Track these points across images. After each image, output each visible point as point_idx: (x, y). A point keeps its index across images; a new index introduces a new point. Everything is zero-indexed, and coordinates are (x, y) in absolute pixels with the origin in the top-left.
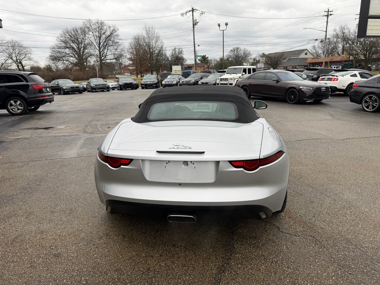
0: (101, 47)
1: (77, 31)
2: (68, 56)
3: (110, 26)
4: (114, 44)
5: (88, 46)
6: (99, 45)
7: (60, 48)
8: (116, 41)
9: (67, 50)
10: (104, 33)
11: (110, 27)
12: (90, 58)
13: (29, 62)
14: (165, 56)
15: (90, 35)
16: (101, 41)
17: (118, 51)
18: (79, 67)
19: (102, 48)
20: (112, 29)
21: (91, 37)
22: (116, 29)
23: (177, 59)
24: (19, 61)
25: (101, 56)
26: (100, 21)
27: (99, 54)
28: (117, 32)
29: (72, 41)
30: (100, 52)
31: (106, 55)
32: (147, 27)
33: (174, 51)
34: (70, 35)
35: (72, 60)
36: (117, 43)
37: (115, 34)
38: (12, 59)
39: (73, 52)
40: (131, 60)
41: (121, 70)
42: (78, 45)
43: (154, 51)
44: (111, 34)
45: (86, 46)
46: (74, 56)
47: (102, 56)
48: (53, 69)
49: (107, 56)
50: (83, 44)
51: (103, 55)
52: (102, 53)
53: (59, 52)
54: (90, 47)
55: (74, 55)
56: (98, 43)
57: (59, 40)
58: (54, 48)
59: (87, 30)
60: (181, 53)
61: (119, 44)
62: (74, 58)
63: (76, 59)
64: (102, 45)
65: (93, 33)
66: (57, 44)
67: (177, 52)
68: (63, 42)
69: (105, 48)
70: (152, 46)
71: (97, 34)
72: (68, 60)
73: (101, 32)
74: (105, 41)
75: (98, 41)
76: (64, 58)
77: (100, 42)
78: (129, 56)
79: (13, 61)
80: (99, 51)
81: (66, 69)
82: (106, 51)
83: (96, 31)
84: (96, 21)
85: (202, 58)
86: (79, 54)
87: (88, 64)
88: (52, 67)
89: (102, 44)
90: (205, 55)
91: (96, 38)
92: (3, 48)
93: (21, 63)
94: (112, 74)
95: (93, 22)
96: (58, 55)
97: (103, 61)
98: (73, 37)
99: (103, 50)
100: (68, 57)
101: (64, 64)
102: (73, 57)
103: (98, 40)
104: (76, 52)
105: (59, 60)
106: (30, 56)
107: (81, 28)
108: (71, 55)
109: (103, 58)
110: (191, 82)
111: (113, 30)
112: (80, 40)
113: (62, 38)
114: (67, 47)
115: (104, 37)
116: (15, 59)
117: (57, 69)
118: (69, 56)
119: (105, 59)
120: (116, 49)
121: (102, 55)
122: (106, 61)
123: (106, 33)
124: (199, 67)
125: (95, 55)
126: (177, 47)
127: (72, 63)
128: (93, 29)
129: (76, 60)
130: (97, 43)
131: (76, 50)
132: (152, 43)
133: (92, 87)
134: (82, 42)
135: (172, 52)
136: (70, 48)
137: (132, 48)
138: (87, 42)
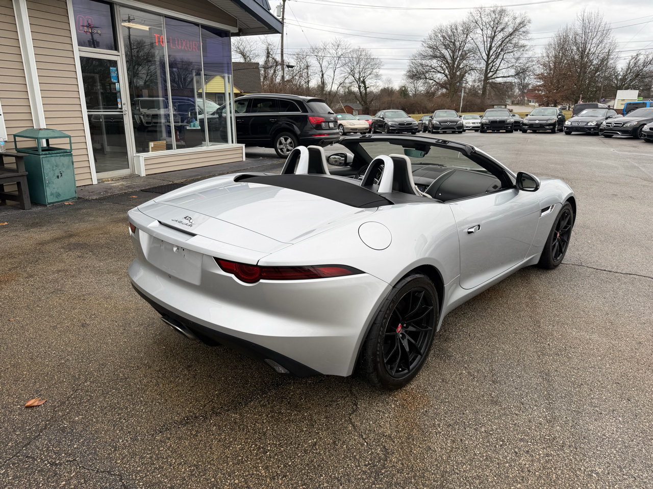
0: (492, 55)
1: (456, 29)
2: (434, 72)
3: (516, 16)
4: (516, 49)
5: (469, 54)
6: (489, 52)
7: (424, 57)
8: (522, 42)
9: (435, 61)
10: (503, 30)
11: (516, 18)
12: (469, 74)
13: (376, 81)
14: (614, 70)
15: (477, 35)
16: (493, 45)
17: (521, 61)
18: (447, 89)
19: (493, 57)
20: (518, 21)
21: (477, 39)
22: (526, 21)
23: (637, 75)
24: (362, 79)
25: (488, 71)
26: (499, 9)
27: (484, 68)
28: (526, 26)
29: (445, 45)
30: (487, 65)
31: (497, 70)
32: (586, 14)
33: (634, 60)
34: (444, 37)
35: (439, 79)
36: (522, 46)
37: (523, 29)
38: (353, 77)
39: (442, 65)
40: (540, 78)
41: (524, 97)
42: (453, 52)
43: (591, 61)
44: (514, 31)
45: (466, 54)
46: (443, 72)
47: (490, 71)
48: (410, 92)
49: (498, 71)
50: (462, 50)
51: (492, 70)
52: (491, 65)
53: (422, 65)
54: (473, 55)
55: (443, 70)
56: (488, 48)
57: (425, 45)
58: (415, 58)
59: (473, 25)
60: (650, 63)
61: (526, 49)
62: (443, 75)
63: (446, 76)
64: (494, 52)
65: (482, 30)
66: (421, 52)
67: (641, 61)
68: (431, 48)
69: (497, 57)
70: (590, 50)
71: (489, 32)
72: (432, 78)
73: (497, 28)
74: (501, 44)
75: (489, 45)
76: (427, 75)
77: (491, 46)
78: (538, 72)
79: (355, 79)
80: (485, 63)
81: (427, 94)
82: (499, 60)
83: (488, 26)
84: (492, 9)
86: (451, 68)
87: (464, 85)
88: (409, 89)
89: (494, 49)
92: (345, 60)
93: (364, 82)
94: (500, 104)
95: (487, 11)
96: (420, 69)
97: (490, 81)
98: (448, 38)
99: (492, 61)
100: (433, 73)
101: (426, 84)
102: (441, 73)
103: (489, 43)
104: (449, 64)
105: (419, 78)
106: (378, 71)
107: (464, 23)
108: (439, 69)
109: (489, 75)
111: (520, 24)
112: (457, 44)
113: (430, 42)
114: (435, 57)
115: (500, 36)
116: (357, 76)
117: (415, 92)
118: (435, 71)
119: (493, 77)
120: (518, 59)
121: (491, 69)
122: (493, 80)
123: (505, 30)
125: (479, 69)
126: (643, 52)
127: (437, 83)
128: (484, 24)
129: (445, 78)
130: (486, 48)
131: (447, 62)
132: (589, 45)
133: (433, 125)
134: (460, 47)
135: (628, 62)
136: (440, 57)
137: (548, 57)
138: (468, 46)
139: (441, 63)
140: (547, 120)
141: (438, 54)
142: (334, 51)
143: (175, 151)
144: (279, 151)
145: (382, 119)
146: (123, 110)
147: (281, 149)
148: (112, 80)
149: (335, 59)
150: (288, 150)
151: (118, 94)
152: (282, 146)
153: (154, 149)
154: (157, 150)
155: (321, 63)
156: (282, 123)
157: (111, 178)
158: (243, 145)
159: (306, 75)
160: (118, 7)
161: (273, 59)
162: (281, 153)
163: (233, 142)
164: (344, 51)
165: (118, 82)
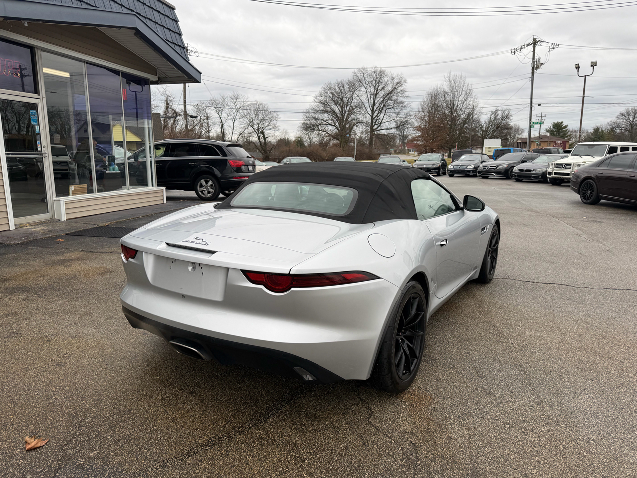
0: (376, 110)
1: (344, 87)
2: (326, 124)
3: (394, 77)
4: (396, 105)
5: (356, 109)
6: (373, 107)
7: (316, 112)
8: (400, 99)
9: (326, 115)
10: (383, 88)
11: (394, 78)
12: (357, 127)
13: (274, 132)
14: (478, 123)
15: (362, 92)
16: (376, 101)
17: (400, 115)
18: (338, 140)
19: (377, 112)
20: (396, 81)
21: (362, 95)
22: (402, 81)
23: (497, 128)
24: (260, 130)
26: (379, 70)
27: (370, 121)
28: (403, 85)
29: (334, 101)
30: (372, 119)
31: (381, 123)
32: (451, 76)
33: (493, 115)
34: (332, 93)
35: (331, 131)
36: (402, 102)
37: (400, 88)
38: (253, 128)
39: (333, 119)
40: (418, 130)
41: (404, 147)
42: (342, 107)
43: (459, 115)
44: (393, 90)
45: (353, 109)
46: (334, 125)
47: (375, 124)
48: (305, 143)
49: (382, 125)
50: (349, 106)
51: (377, 123)
52: (376, 119)
53: (314, 118)
54: (359, 110)
55: (334, 123)
56: (372, 103)
57: (316, 100)
58: (308, 112)
59: (357, 84)
60: (506, 117)
61: (404, 105)
62: (335, 127)
63: (337, 128)
64: (377, 108)
65: (366, 88)
66: (314, 107)
67: (499, 116)
68: (322, 103)
69: (380, 112)
70: (457, 106)
71: (372, 90)
72: (324, 130)
73: (378, 87)
74: (383, 100)
75: (372, 101)
76: (320, 128)
77: (374, 102)
78: (416, 125)
79: (254, 130)
80: (370, 117)
81: (323, 145)
82: (382, 115)
83: (370, 85)
84: (373, 70)
86: (341, 121)
87: (353, 136)
88: (304, 140)
89: (377, 105)
90: (562, 123)
91: (369, 96)
92: (243, 113)
93: (263, 133)
94: (386, 153)
95: (369, 72)
96: (313, 122)
97: (375, 133)
98: (336, 95)
99: (377, 115)
100: (325, 126)
101: (321, 135)
102: (332, 125)
103: (372, 99)
104: (338, 118)
105: (313, 130)
106: (275, 123)
107: (350, 82)
108: (330, 122)
111: (398, 83)
112: (345, 100)
113: (321, 98)
114: (326, 111)
115: (381, 94)
116: (256, 127)
117: (310, 143)
121: (375, 122)
122: (379, 132)
123: (385, 88)
125: (365, 122)
126: (500, 108)
127: (330, 135)
128: (367, 83)
129: (336, 130)
130: (370, 104)
131: (337, 116)
132: (457, 102)
134: (348, 103)
135: (489, 116)
136: (330, 112)
137: (423, 111)
138: (355, 102)
139: (332, 117)
140: (433, 165)
141: (329, 109)
142: (232, 104)
143: (96, 195)
144: (200, 193)
146: (43, 153)
147: (201, 192)
148: (32, 123)
149: (234, 112)
150: (209, 192)
151: (38, 137)
152: (202, 189)
153: (75, 193)
154: (78, 194)
155: (220, 114)
156: (202, 166)
157: (29, 223)
158: (164, 188)
159: (206, 125)
160: (39, 51)
161: (173, 109)
162: (202, 195)
163: (153, 185)
164: (242, 104)
165: (39, 125)
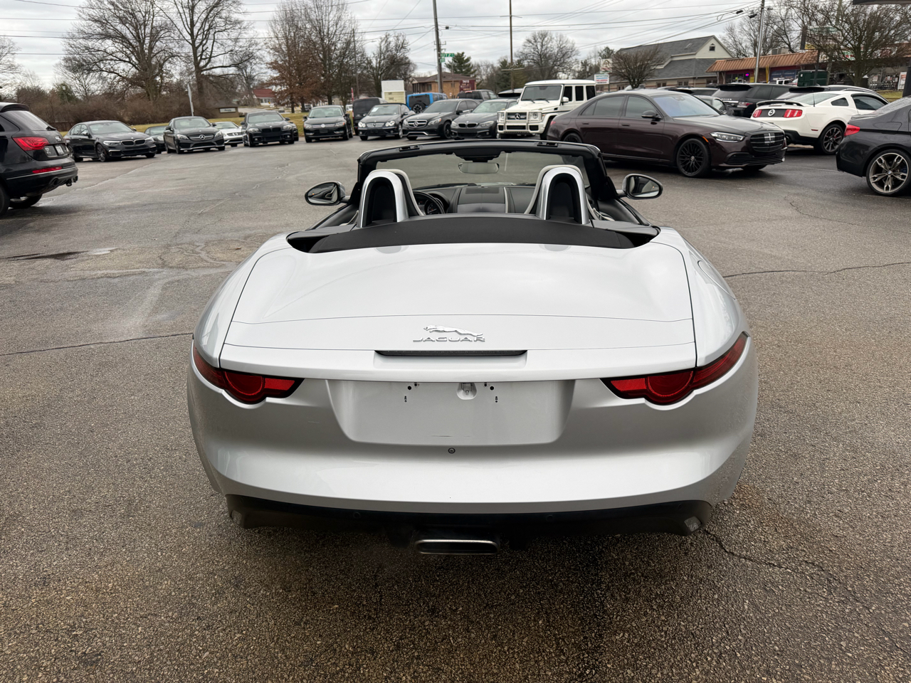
0: (197, 35)
2: (111, 60)
4: (229, 27)
5: (162, 32)
6: (192, 29)
7: (89, 37)
8: (235, 16)
9: (109, 42)
12: (170, 62)
13: (12, 76)
14: (363, 55)
16: (195, 19)
17: (241, 44)
18: (142, 87)
19: (200, 37)
21: (168, 9)
23: (392, 63)
25: (199, 58)
27: (191, 54)
29: (120, 18)
30: (195, 49)
31: (211, 57)
33: (383, 43)
34: (114, 5)
35: (124, 70)
36: (237, 22)
39: (124, 49)
40: (274, 68)
41: (251, 95)
42: (136, 29)
43: (334, 44)
45: (158, 32)
46: (127, 60)
47: (201, 59)
48: (76, 94)
49: (212, 59)
50: (150, 26)
51: (203, 57)
52: (200, 49)
53: (87, 48)
54: (168, 34)
55: (128, 56)
56: (189, 23)
57: (84, 16)
58: (73, 37)
60: (402, 47)
61: (244, 26)
62: (129, 64)
63: (134, 66)
64: (199, 30)
66: (82, 28)
67: (392, 45)
68: (96, 21)
69: (206, 38)
72: (112, 70)
74: (207, 18)
75: (188, 19)
76: (102, 66)
77: (192, 21)
78: (269, 59)
80: (191, 46)
81: (110, 95)
82: (210, 42)
85: (455, 62)
86: (140, 54)
87: (167, 80)
88: (73, 89)
89: (198, 25)
90: (463, 53)
91: (181, 10)
94: (230, 106)
96: (86, 55)
97: (205, 73)
98: (121, 7)
99: (201, 43)
100: (112, 62)
101: (104, 79)
102: (125, 61)
103: (187, 15)
104: (133, 47)
105: (90, 70)
106: (11, 59)
108: (119, 55)
109: (202, 64)
110: (433, 122)
112: (139, 16)
113: (92, 12)
114: (106, 36)
115: (201, 6)
117: (86, 94)
118: (115, 58)
119: (208, 67)
120: (236, 40)
121: (201, 55)
122: (210, 72)
124: (450, 84)
125: (183, 55)
126: (391, 33)
127: (123, 78)
129: (134, 70)
130: (185, 23)
131: (131, 44)
132: (327, 22)
133: (178, 141)
134: (145, 21)
135: (379, 45)
136: (116, 37)
137: (277, 37)
138: (158, 21)
139: (121, 46)
140: (335, 123)
141: (112, 32)
145: (87, 137)
